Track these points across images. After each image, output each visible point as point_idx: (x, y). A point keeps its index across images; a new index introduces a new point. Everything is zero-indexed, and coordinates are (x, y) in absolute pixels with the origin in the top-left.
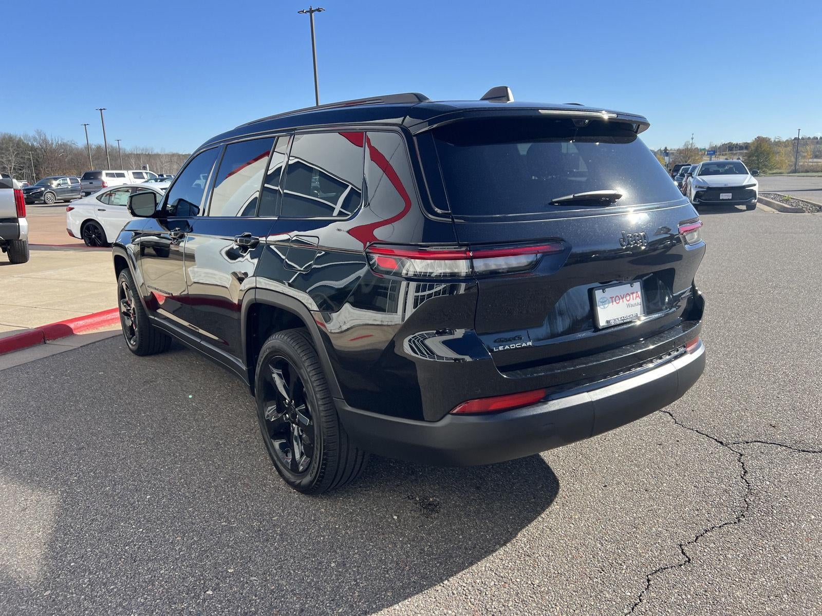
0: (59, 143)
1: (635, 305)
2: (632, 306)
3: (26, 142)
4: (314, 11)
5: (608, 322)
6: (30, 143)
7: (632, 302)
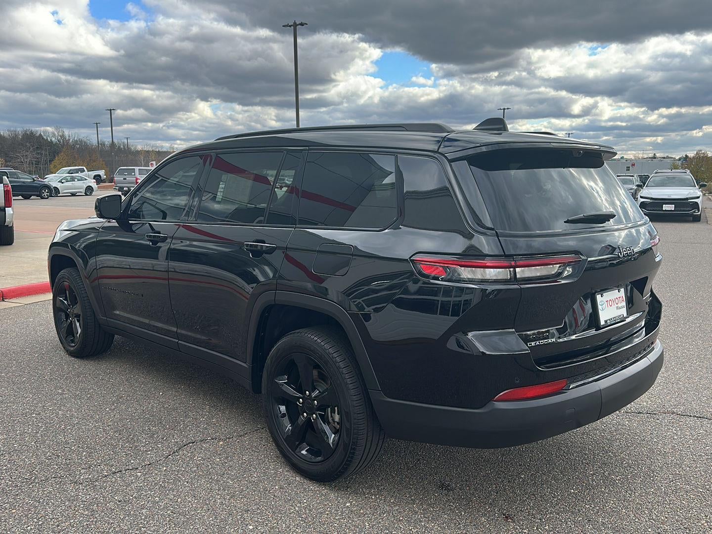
0: (76, 139)
1: (623, 307)
2: (620, 308)
3: (45, 137)
4: (298, 25)
5: (606, 321)
6: (49, 138)
7: (620, 305)
